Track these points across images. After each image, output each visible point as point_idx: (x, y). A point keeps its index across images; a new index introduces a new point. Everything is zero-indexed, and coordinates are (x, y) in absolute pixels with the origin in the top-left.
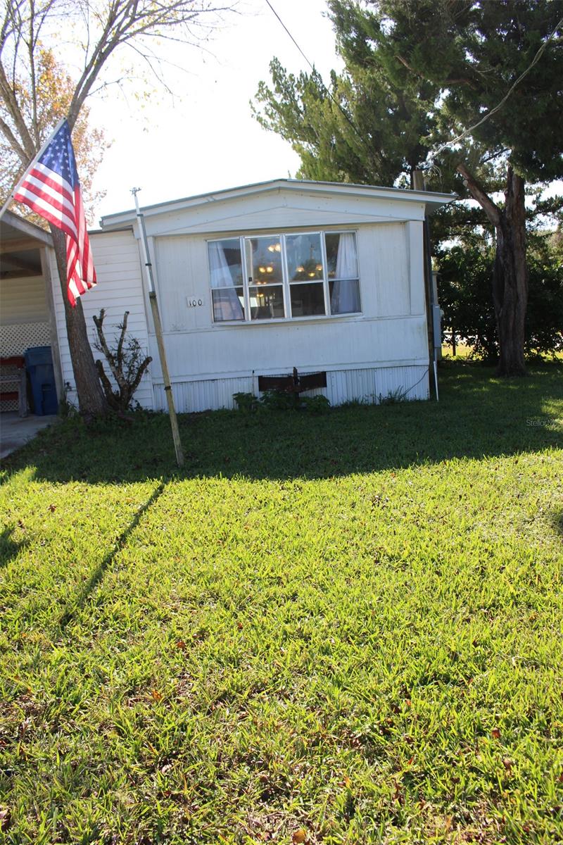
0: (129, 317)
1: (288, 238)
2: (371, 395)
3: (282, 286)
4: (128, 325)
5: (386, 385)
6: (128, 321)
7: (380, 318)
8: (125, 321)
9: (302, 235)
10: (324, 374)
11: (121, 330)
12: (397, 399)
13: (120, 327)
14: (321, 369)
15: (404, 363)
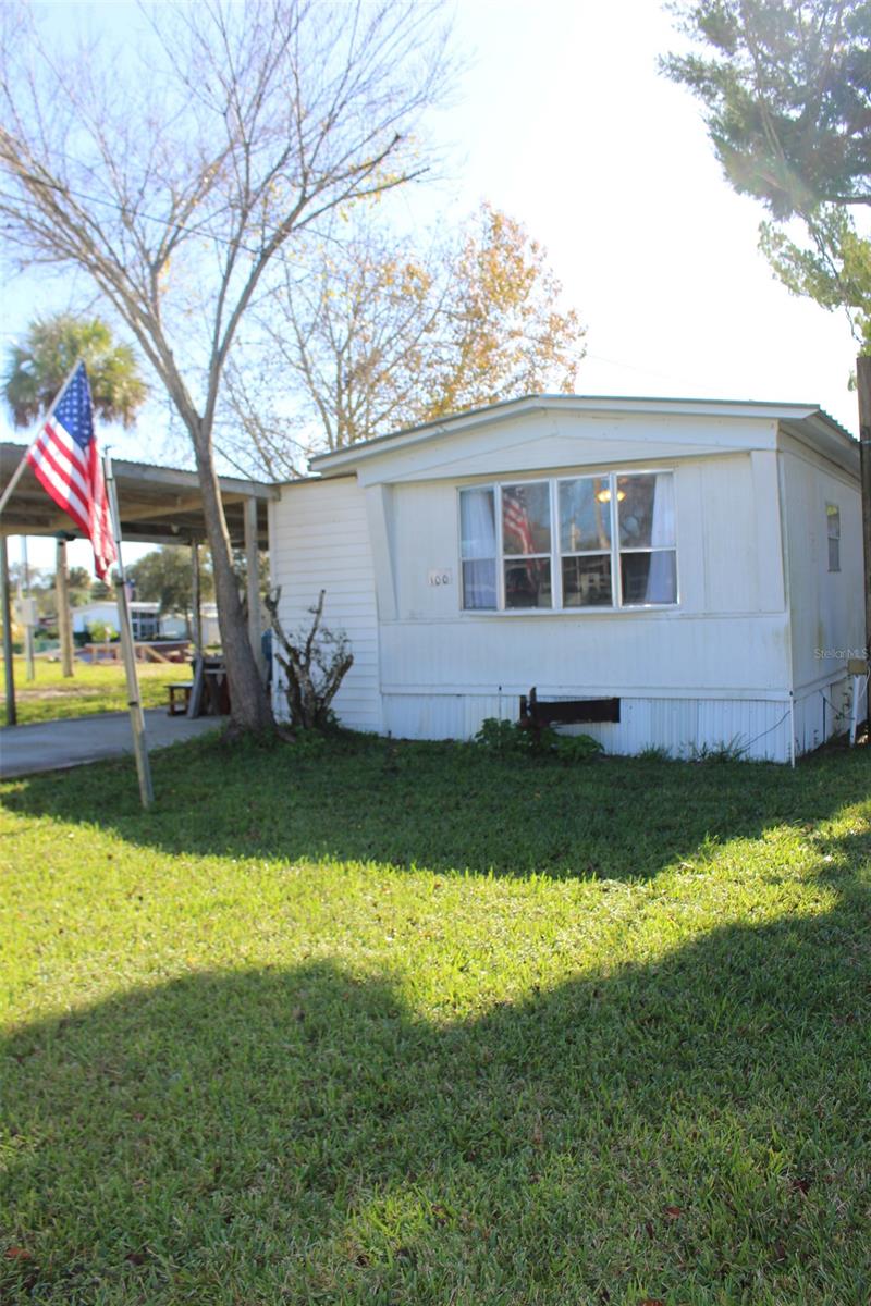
0: (326, 597)
1: (562, 484)
2: (690, 744)
3: (549, 559)
4: (324, 610)
5: (713, 731)
6: (325, 602)
7: (707, 616)
8: (321, 603)
9: (583, 480)
10: (616, 702)
11: (315, 615)
12: (731, 755)
13: (311, 611)
14: (610, 694)
15: (747, 695)
